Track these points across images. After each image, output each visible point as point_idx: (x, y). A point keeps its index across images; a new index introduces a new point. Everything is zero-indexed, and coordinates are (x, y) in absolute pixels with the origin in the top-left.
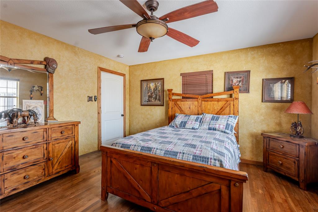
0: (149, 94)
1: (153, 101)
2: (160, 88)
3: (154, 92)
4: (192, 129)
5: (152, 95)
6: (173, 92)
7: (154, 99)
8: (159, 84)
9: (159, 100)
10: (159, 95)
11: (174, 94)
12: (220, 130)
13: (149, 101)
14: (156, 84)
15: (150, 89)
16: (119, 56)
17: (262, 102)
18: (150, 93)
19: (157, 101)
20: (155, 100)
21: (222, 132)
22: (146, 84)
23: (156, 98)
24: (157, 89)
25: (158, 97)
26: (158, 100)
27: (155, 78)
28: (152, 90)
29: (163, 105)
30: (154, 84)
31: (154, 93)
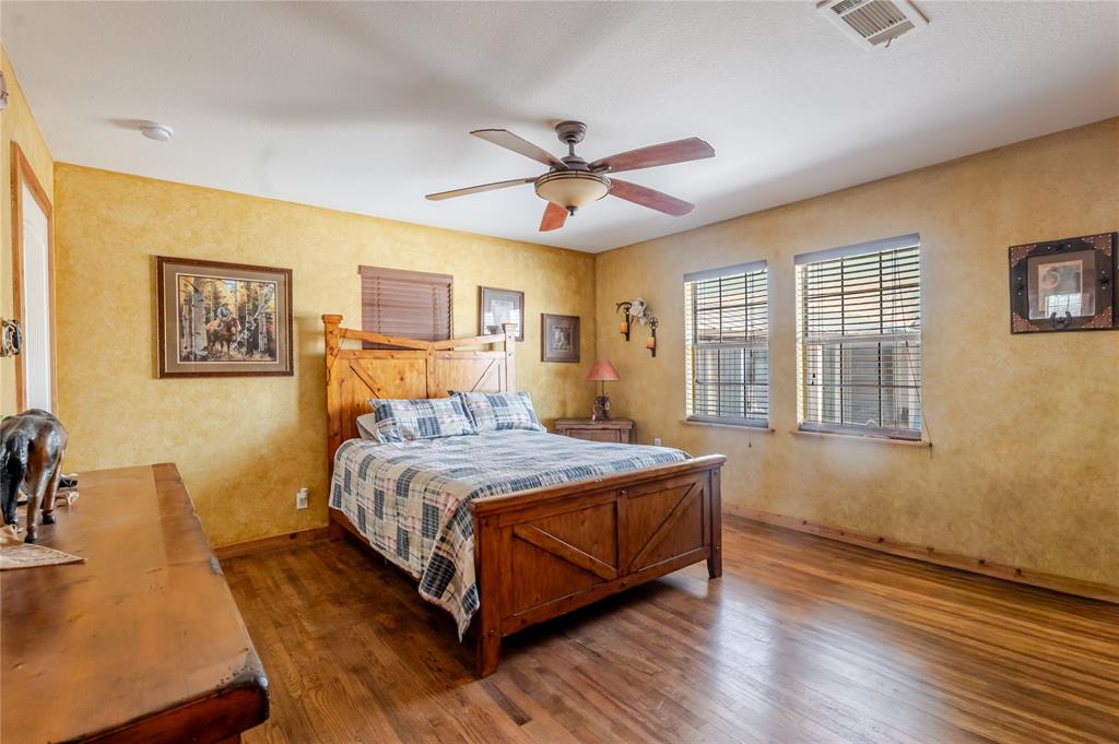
0: (214, 325)
1: (240, 356)
2: (272, 303)
3: (242, 318)
4: (464, 434)
5: (229, 330)
6: (342, 325)
7: (244, 350)
8: (266, 290)
9: (270, 352)
10: (269, 332)
11: (348, 335)
12: (523, 425)
13: (211, 354)
14: (253, 286)
15: (217, 304)
16: (151, 128)
17: (542, 360)
18: (218, 321)
19: (257, 356)
20: (250, 352)
21: (526, 428)
22: (192, 280)
23: (252, 346)
24: (256, 307)
25: (262, 342)
26: (263, 352)
27: (246, 262)
28: (232, 308)
29: (290, 373)
30: (239, 285)
31: (243, 324)
